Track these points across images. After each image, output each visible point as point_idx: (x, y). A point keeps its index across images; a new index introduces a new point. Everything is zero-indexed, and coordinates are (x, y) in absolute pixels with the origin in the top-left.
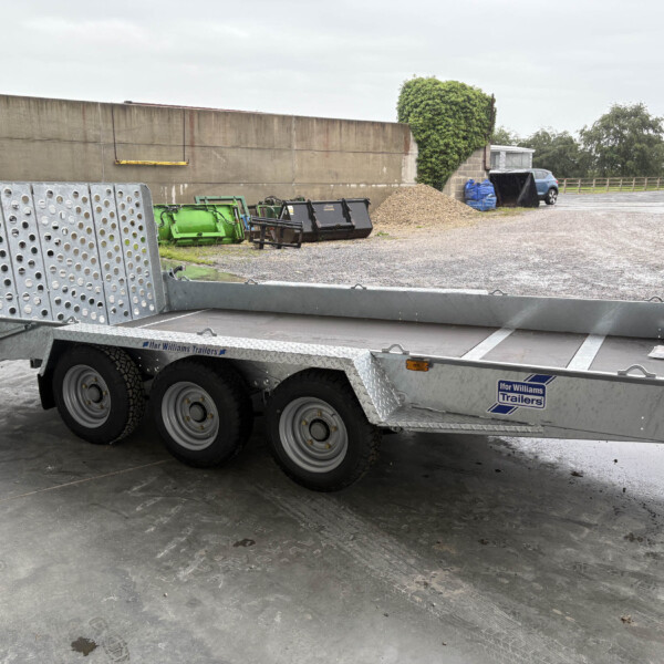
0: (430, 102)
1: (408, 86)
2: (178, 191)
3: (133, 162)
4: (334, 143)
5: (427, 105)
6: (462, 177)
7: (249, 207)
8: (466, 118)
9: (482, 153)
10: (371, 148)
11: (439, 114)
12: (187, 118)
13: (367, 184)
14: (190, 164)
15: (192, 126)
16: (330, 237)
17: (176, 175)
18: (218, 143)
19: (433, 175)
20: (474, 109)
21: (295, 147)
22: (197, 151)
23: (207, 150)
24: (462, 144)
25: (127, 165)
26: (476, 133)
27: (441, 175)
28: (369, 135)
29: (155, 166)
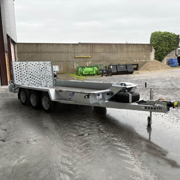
0: (158, 38)
1: (153, 34)
2: (89, 63)
3: (78, 57)
4: (130, 50)
5: (157, 39)
6: (168, 58)
7: (105, 67)
8: (169, 42)
9: (175, 51)
10: (141, 51)
11: (161, 41)
12: (91, 46)
13: (139, 60)
14: (92, 57)
15: (93, 48)
16: (121, 73)
17: (88, 60)
18: (99, 51)
19: (159, 58)
20: (172, 39)
21: (119, 51)
22: (94, 54)
23: (96, 53)
24: (168, 49)
25: (77, 57)
26: (173, 45)
27: (161, 57)
28: (140, 47)
29: (83, 57)
